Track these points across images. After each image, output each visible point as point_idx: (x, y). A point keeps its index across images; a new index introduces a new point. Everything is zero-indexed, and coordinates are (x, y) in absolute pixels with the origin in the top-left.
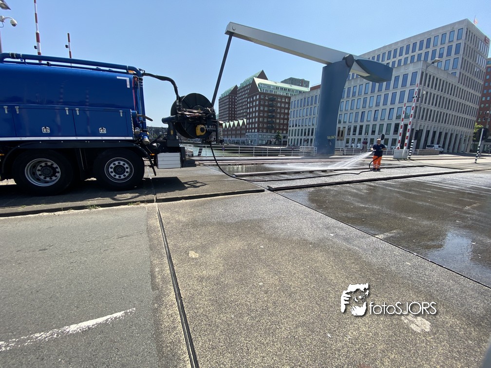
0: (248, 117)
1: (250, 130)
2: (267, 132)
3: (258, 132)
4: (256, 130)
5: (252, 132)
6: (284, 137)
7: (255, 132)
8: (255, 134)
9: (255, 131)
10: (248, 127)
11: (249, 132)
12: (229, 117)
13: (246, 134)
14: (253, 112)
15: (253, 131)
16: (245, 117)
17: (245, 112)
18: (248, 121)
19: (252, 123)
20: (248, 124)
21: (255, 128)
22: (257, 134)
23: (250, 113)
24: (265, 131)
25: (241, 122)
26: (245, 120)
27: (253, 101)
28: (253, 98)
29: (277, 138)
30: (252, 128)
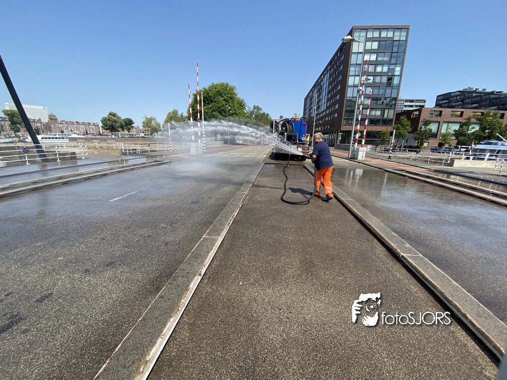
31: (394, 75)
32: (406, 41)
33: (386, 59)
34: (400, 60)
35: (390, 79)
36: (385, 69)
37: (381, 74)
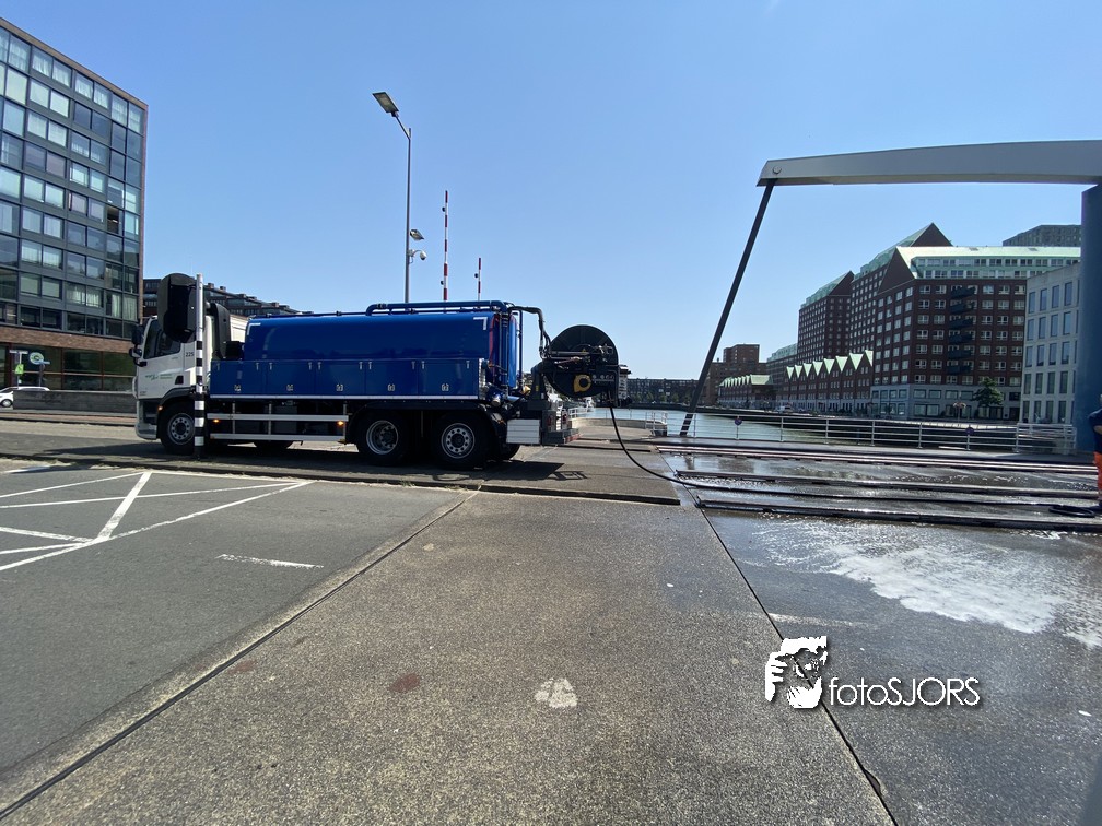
0: (879, 344)
1: (886, 379)
2: (943, 382)
3: (910, 381)
4: (905, 378)
5: (890, 383)
6: (1015, 397)
7: (899, 382)
8: (901, 387)
9: (900, 379)
10: (878, 369)
11: (881, 383)
12: (826, 348)
13: (873, 388)
14: (894, 331)
15: (895, 379)
16: (868, 345)
17: (871, 333)
18: (879, 354)
19: (891, 360)
20: (882, 361)
21: (900, 373)
22: (907, 387)
23: (885, 334)
24: (936, 379)
25: (856, 359)
26: (870, 354)
27: (895, 303)
28: (894, 298)
29: (985, 397)
30: (891, 374)
31: (124, 211)
32: (142, 136)
33: (96, 157)
34: (132, 176)
35: (114, 216)
36: (97, 184)
37: (86, 193)
